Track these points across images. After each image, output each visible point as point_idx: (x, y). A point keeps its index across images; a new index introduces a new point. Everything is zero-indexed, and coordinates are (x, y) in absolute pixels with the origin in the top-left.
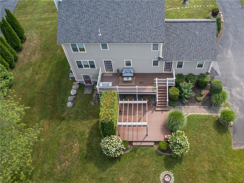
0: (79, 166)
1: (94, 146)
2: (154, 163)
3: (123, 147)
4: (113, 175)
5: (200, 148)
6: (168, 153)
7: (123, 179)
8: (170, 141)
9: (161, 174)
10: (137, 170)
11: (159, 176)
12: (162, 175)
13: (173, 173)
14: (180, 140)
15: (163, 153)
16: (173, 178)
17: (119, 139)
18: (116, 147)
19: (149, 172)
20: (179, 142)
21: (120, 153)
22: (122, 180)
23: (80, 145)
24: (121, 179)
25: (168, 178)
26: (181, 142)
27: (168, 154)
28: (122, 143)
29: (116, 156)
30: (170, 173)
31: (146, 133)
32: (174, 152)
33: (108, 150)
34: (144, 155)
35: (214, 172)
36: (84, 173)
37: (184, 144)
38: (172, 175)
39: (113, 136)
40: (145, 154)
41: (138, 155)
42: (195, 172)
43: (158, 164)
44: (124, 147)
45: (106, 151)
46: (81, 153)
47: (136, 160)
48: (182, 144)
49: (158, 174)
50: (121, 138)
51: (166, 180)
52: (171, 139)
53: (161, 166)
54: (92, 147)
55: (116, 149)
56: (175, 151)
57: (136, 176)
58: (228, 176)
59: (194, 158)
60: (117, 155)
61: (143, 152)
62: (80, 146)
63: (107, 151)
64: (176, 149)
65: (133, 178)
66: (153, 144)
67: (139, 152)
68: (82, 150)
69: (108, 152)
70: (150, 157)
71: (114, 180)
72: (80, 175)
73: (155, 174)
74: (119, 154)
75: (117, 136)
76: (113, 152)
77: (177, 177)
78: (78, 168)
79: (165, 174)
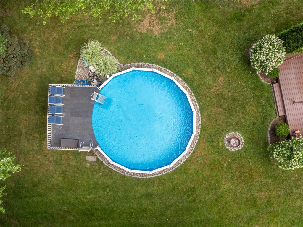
0: (226, 15)
1: (260, 27)
2: (252, 121)
3: (269, 70)
4: (223, 66)
5: (288, 184)
6: (271, 138)
7: (221, 82)
8: (293, 140)
9: (239, 132)
10: (238, 98)
11: (235, 130)
12: (238, 134)
13: (243, 149)
14: (298, 156)
15: (270, 131)
16: (236, 150)
17: (281, 61)
18: (267, 60)
19: (238, 116)
20: (295, 154)
21: (258, 69)
22: (219, 81)
23: (256, 5)
24: (220, 79)
25: (234, 142)
26: (295, 159)
27: (269, 139)
28: (275, 67)
29: (252, 64)
30: (242, 145)
31: (297, 101)
32: (277, 148)
33: (260, 50)
34: (261, 103)
35: (255, 205)
36: (218, 25)
37: (293, 163)
38: (240, 148)
39: (284, 50)
40: (263, 106)
41: (258, 95)
42: (250, 179)
43: (252, 126)
44: (269, 72)
45: (258, 46)
46: (244, 10)
47: (251, 93)
48: (293, 160)
49: (237, 129)
50: (282, 64)
51: (232, 140)
52: (297, 141)
53: (249, 131)
54: (257, 24)
55: (264, 60)
56: (278, 150)
57: (228, 98)
58: (252, 224)
59: (271, 177)
60: (254, 65)
61: (265, 101)
62: (254, 6)
63: (258, 49)
64: (281, 151)
65: (225, 95)
66: (281, 113)
67: (264, 96)
68: (249, 12)
69: (256, 50)
70: (260, 113)
71: (217, 70)
72: (213, 21)
73: (237, 124)
74: (256, 67)
75: (285, 56)
76: (259, 57)
77: (238, 154)
78: (223, 15)
79: (239, 139)
